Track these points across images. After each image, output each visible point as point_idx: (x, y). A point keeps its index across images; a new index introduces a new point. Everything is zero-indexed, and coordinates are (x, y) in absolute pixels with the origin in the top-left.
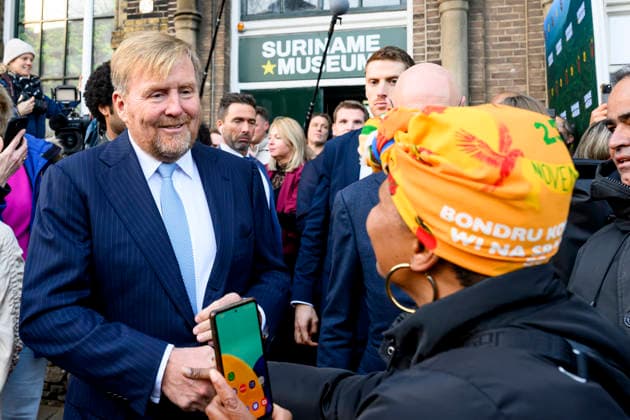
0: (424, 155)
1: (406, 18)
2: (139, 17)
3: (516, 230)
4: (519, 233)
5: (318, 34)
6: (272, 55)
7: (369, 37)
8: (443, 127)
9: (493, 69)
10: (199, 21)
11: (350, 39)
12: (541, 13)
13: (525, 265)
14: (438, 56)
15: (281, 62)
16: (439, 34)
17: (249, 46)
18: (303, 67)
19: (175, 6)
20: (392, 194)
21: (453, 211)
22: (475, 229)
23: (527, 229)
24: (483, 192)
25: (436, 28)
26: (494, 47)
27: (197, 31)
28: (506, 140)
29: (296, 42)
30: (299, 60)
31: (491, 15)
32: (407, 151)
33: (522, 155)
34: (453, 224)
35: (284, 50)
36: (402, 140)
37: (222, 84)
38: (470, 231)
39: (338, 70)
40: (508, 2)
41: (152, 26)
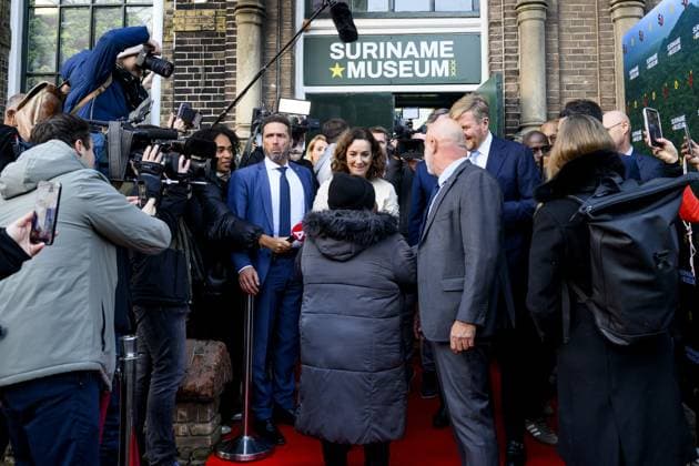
1: (481, 25)
2: (190, 7)
6: (341, 57)
7: (443, 43)
9: (568, 80)
10: (263, 15)
11: (424, 45)
12: (612, 28)
14: (516, 65)
15: (351, 65)
16: (516, 44)
17: (316, 46)
18: (375, 71)
25: (514, 37)
26: (568, 59)
27: (263, 27)
29: (366, 45)
30: (370, 64)
31: (564, 26)
35: (353, 52)
37: (287, 87)
39: (411, 75)
40: (581, 16)
41: (206, 18)
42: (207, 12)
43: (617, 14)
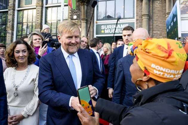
0: (147, 51)
1: (134, 20)
2: (73, 20)
3: (172, 70)
4: (172, 71)
5: (114, 24)
6: (104, 29)
7: (126, 25)
8: (152, 43)
9: (154, 32)
10: (87, 20)
11: (122, 25)
12: (166, 19)
13: (173, 80)
15: (106, 30)
16: (142, 24)
17: (98, 26)
18: (111, 31)
19: (81, 17)
20: (137, 61)
21: (155, 65)
22: (161, 70)
23: (175, 70)
24: (163, 60)
25: (141, 23)
26: (155, 27)
27: (87, 23)
28: (169, 47)
29: (109, 26)
30: (110, 30)
31: (154, 20)
32: (142, 49)
33: (174, 51)
34: (155, 69)
35: (106, 27)
36: (140, 47)
37: (92, 35)
38: (159, 71)
39: (118, 32)
40: (158, 17)
41: (76, 22)
42: (76, 20)
43: (167, 16)
